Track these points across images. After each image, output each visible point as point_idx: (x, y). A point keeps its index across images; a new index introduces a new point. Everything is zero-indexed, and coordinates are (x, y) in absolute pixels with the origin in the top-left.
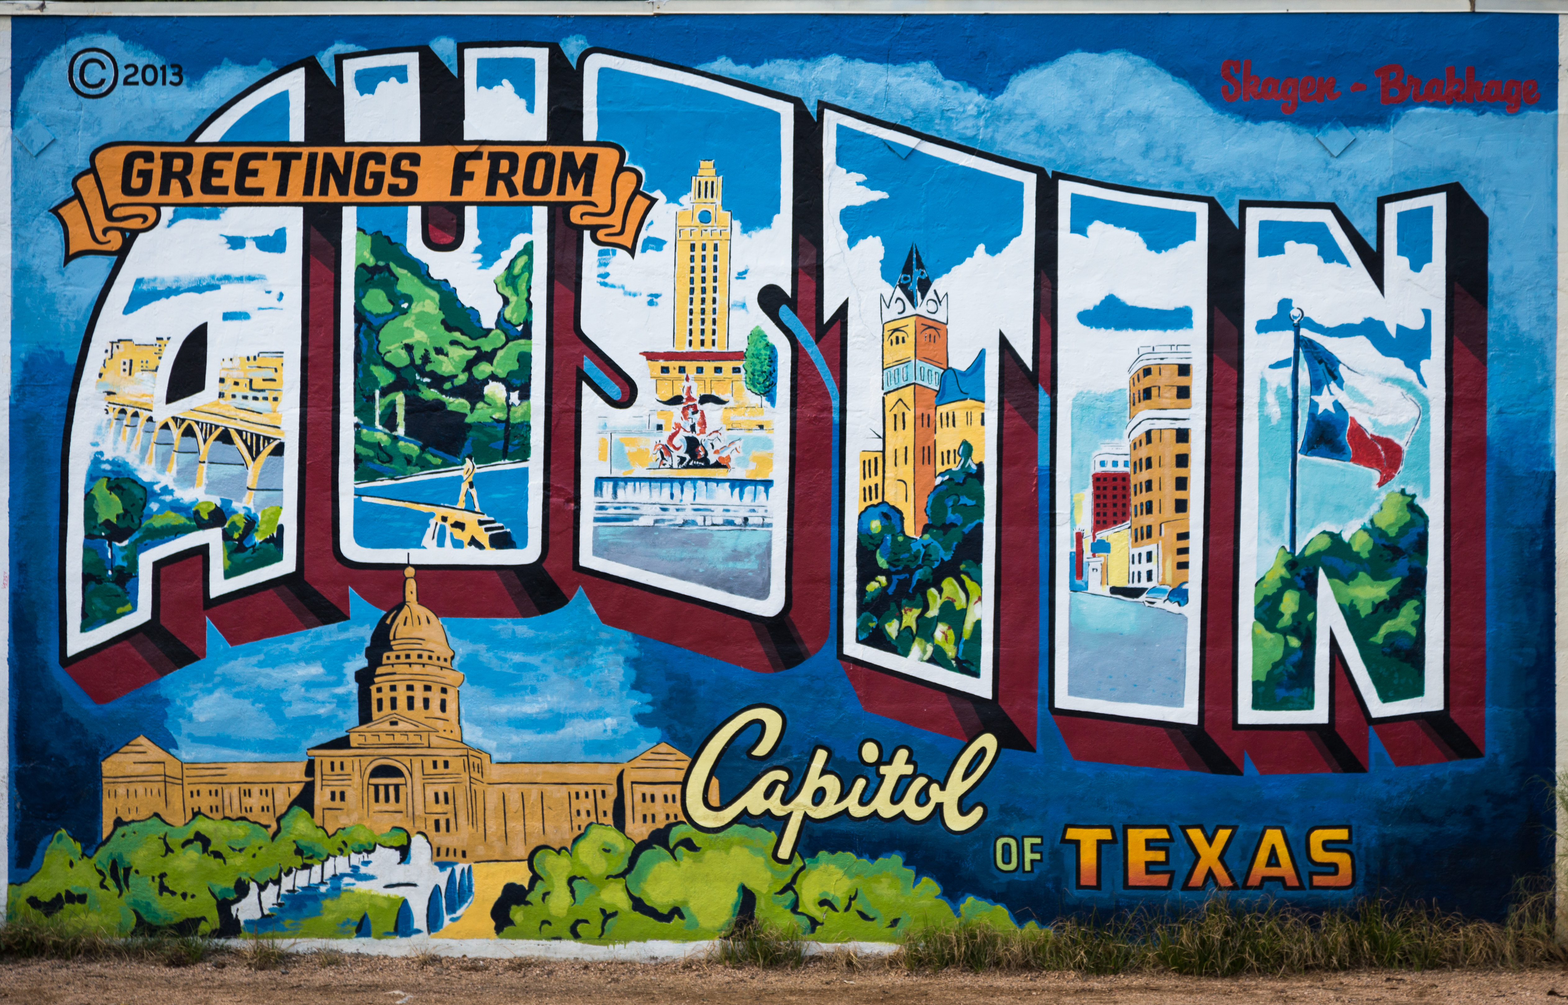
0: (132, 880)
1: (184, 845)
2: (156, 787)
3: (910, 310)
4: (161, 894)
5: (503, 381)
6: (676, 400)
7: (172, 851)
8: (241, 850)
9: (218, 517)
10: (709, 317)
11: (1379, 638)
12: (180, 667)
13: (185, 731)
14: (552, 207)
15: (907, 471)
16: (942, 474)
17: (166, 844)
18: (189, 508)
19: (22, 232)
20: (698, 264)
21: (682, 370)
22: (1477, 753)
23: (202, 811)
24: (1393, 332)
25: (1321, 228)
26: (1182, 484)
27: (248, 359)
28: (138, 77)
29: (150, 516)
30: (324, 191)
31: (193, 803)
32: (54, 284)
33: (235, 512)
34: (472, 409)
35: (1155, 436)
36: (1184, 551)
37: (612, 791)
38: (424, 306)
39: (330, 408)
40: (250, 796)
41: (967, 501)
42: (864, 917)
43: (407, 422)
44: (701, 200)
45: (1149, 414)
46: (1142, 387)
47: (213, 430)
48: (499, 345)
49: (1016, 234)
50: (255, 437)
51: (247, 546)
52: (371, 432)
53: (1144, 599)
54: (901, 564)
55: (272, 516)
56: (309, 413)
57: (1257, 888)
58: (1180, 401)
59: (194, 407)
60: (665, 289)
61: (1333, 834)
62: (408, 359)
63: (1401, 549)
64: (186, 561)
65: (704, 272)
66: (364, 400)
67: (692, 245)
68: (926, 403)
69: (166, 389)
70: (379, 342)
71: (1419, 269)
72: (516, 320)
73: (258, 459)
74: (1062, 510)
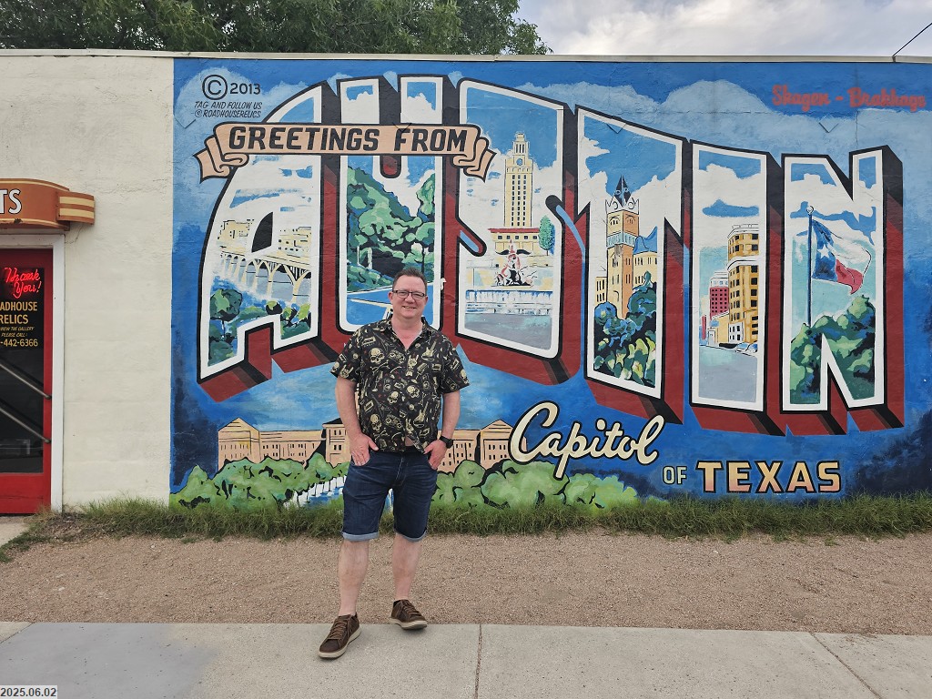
0: (233, 490)
1: (260, 473)
2: (245, 444)
3: (620, 207)
4: (248, 497)
5: (420, 242)
6: (505, 252)
7: (254, 476)
8: (288, 475)
9: (277, 309)
10: (522, 211)
11: (851, 369)
12: (258, 384)
14: (444, 156)
15: (618, 287)
16: (636, 288)
17: (251, 472)
18: (263, 304)
19: (179, 166)
20: (516, 185)
21: (508, 237)
22: (900, 425)
23: (269, 456)
24: (857, 218)
25: (823, 166)
26: (754, 292)
27: (293, 230)
28: (238, 90)
29: (244, 308)
30: (331, 148)
32: (195, 193)
33: (286, 307)
34: (406, 256)
35: (741, 269)
36: (756, 325)
37: (474, 444)
38: (381, 205)
39: (335, 255)
40: (293, 448)
41: (648, 301)
42: (599, 506)
43: (373, 263)
44: (517, 154)
45: (738, 258)
46: (735, 245)
47: (276, 266)
48: (419, 225)
49: (672, 171)
50: (297, 269)
51: (293, 323)
52: (355, 267)
53: (735, 349)
54: (616, 332)
55: (305, 308)
56: (324, 258)
57: (793, 492)
58: (753, 252)
59: (266, 254)
60: (500, 197)
61: (830, 465)
62: (374, 231)
63: (862, 325)
64: (262, 331)
65: (519, 189)
66: (352, 251)
67: (513, 176)
68: (628, 253)
69: (252, 245)
70: (359, 223)
71: (869, 187)
72: (428, 213)
73: (298, 280)
74: (695, 306)
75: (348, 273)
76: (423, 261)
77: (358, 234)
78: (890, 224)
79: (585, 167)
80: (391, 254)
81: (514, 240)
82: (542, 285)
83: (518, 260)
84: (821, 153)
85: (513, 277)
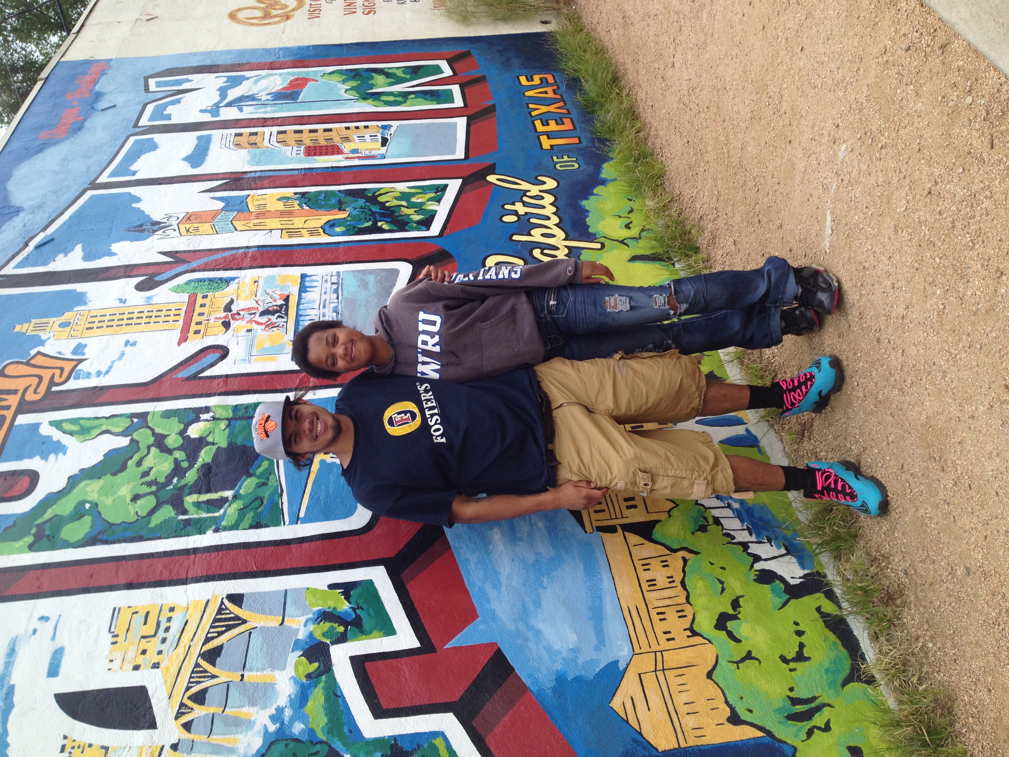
0: (804, 694)
2: (674, 681)
3: (173, 227)
4: (808, 659)
5: (187, 426)
6: (226, 324)
8: (722, 583)
9: (316, 652)
10: (155, 314)
11: (407, 76)
12: (513, 670)
13: (594, 656)
15: (298, 220)
16: (301, 207)
18: (302, 685)
20: (106, 324)
21: (199, 323)
22: (468, 52)
23: (688, 626)
24: (227, 84)
25: (157, 105)
26: (313, 131)
27: (114, 643)
29: (312, 732)
31: (682, 638)
33: (311, 635)
34: (213, 444)
35: (281, 140)
36: (357, 127)
38: (93, 491)
39: (192, 556)
40: (655, 580)
41: (322, 197)
42: (631, 211)
43: (220, 491)
44: (48, 329)
45: (266, 143)
46: (248, 146)
47: (201, 669)
48: (150, 432)
49: (129, 194)
50: (217, 624)
51: (354, 616)
52: (226, 518)
53: (389, 137)
54: (368, 217)
55: (318, 596)
56: (195, 575)
57: (561, 96)
58: (259, 135)
59: (166, 695)
60: (123, 338)
61: (523, 80)
62: (148, 497)
63: (355, 74)
64: (373, 680)
65: (114, 320)
66: (189, 528)
67: (88, 329)
68: (247, 216)
69: (135, 732)
70: (123, 522)
71: (191, 81)
72: (127, 423)
73: (244, 617)
74: (329, 165)
75: (237, 529)
76: (227, 419)
77: (149, 522)
78: (238, 69)
79: (98, 261)
80: (203, 465)
81: (205, 317)
82: (290, 284)
83: (242, 310)
84: (140, 107)
85: (272, 313)
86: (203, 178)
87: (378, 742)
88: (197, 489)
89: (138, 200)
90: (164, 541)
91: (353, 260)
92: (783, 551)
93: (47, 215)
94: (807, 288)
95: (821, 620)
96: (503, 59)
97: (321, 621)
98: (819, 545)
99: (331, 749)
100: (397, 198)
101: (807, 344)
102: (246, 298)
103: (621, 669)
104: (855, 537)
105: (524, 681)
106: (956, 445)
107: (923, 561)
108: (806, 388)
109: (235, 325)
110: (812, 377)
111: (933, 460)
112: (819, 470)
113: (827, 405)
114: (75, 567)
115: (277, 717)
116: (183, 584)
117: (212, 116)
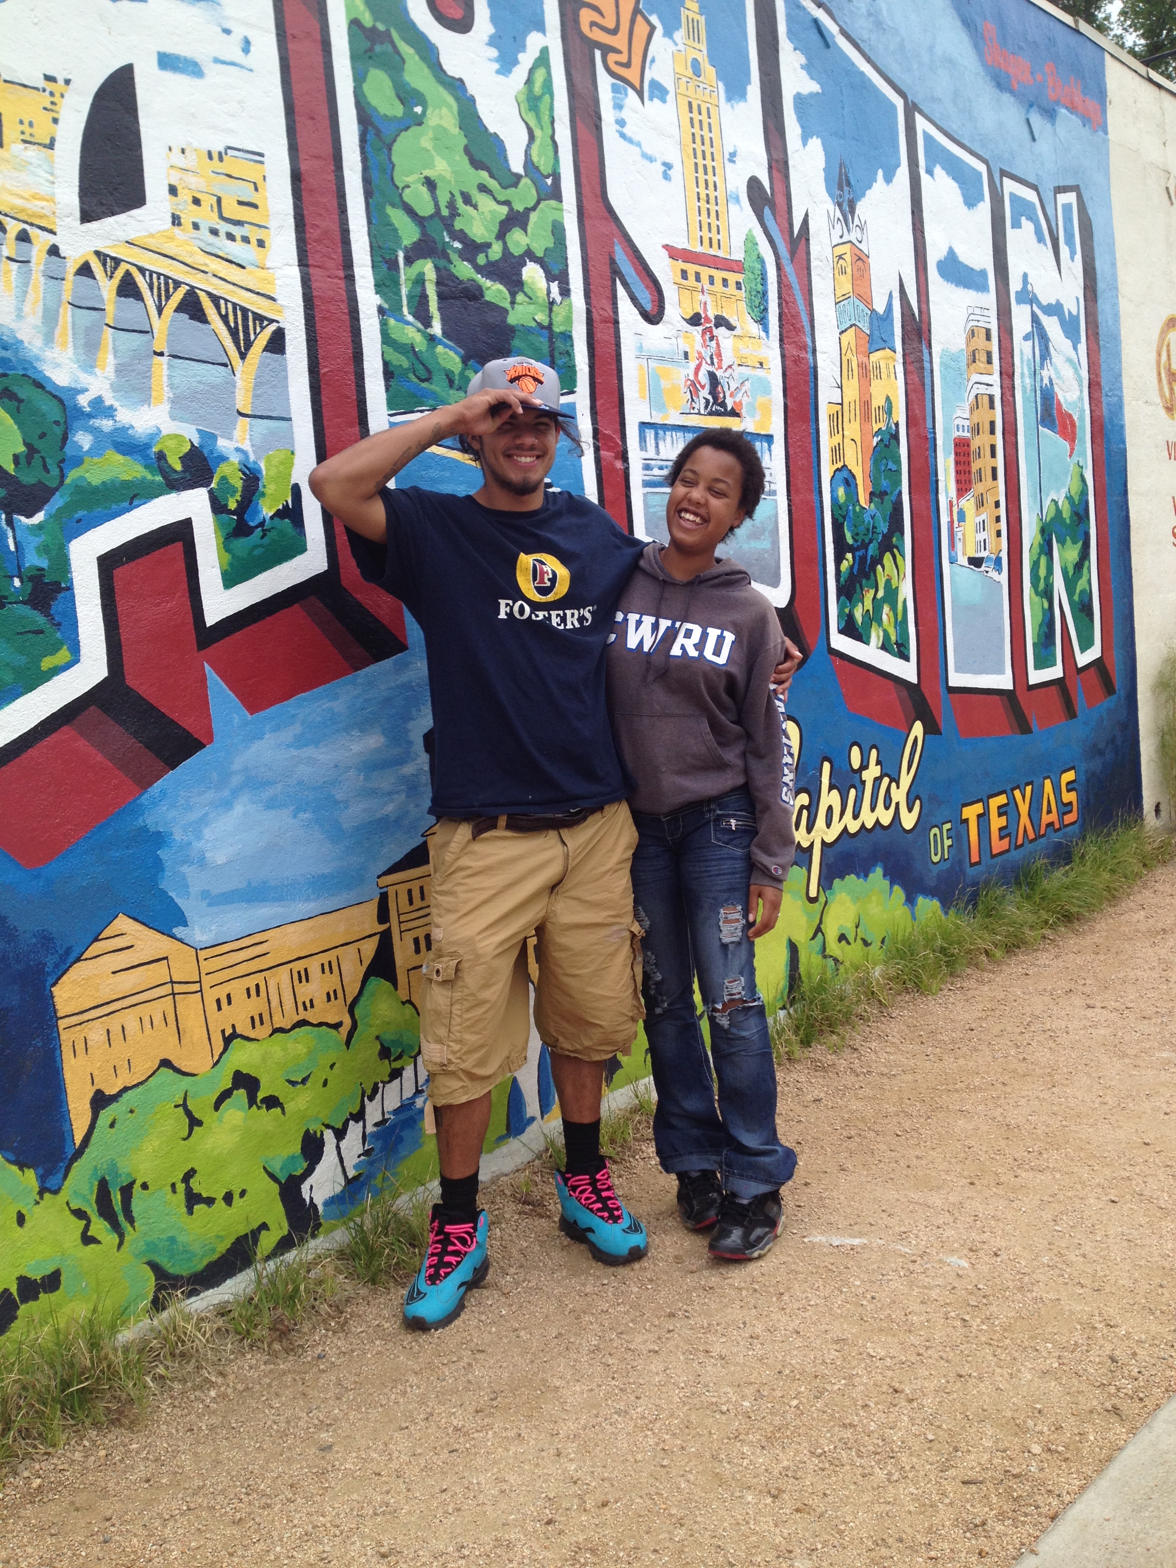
0: (137, 1206)
1: (217, 1106)
3: (846, 235)
5: (540, 262)
7: (200, 1123)
8: (304, 1081)
9: (198, 467)
10: (713, 207)
11: (1076, 596)
13: (194, 890)
15: (856, 429)
16: (877, 434)
17: (189, 1113)
18: (147, 446)
20: (697, 131)
21: (698, 277)
22: (1114, 690)
23: (239, 1031)
24: (1067, 315)
25: (1035, 207)
26: (993, 451)
27: (210, 155)
29: (78, 461)
31: (221, 1021)
33: (223, 459)
34: (513, 303)
35: (979, 402)
36: (999, 519)
38: (441, 117)
39: (341, 274)
40: (307, 981)
41: (891, 466)
42: (866, 943)
43: (442, 314)
44: (690, 42)
45: (976, 377)
46: (971, 349)
47: (171, 290)
48: (531, 204)
49: (898, 165)
50: (239, 313)
51: (252, 524)
52: (400, 325)
53: (983, 568)
54: (860, 538)
55: (281, 468)
56: (313, 279)
57: (1044, 835)
58: (988, 366)
59: (132, 236)
60: (674, 158)
61: (1069, 776)
62: (432, 204)
63: (1080, 515)
64: (157, 554)
65: (703, 144)
66: (385, 267)
67: (690, 104)
68: (863, 349)
69: (77, 190)
70: (394, 166)
71: (1072, 259)
72: (546, 169)
73: (249, 356)
74: (941, 477)
75: (383, 343)
76: (551, 324)
77: (393, 205)
78: (1090, 332)
79: (794, 117)
80: (480, 289)
81: (707, 286)
82: (758, 418)
83: (718, 344)
84: (1032, 179)
85: (713, 392)
86: (922, 279)
87: (63, 563)
88: (445, 279)
89: (888, 179)
90: (366, 229)
91: (794, 516)
92: (351, 1173)
93: (866, 37)
94: (748, 1211)
95: (248, 1231)
96: (1101, 746)
97: (244, 474)
98: (361, 1226)
99: (52, 492)
100: (888, 582)
101: (663, 1208)
102: (736, 350)
103: (175, 930)
104: (373, 1281)
105: (155, 785)
106: (515, 1431)
107: (339, 1383)
108: (599, 1210)
109: (695, 333)
110: (616, 1219)
111: (492, 1396)
112: (475, 1228)
113: (572, 1238)
114: (325, 93)
115: (100, 408)
116: (300, 260)
117: (1017, 292)
